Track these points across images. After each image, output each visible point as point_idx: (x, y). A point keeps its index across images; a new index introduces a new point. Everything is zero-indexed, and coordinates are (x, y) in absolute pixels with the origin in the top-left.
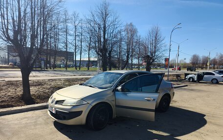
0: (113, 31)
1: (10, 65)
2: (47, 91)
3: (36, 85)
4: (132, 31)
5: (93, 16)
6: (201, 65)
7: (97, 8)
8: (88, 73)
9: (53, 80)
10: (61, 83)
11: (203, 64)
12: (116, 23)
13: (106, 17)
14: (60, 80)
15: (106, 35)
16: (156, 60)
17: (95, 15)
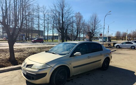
0: (68, 16)
1: (4, 39)
2: (26, 55)
3: (19, 52)
4: (80, 17)
5: (55, 7)
6: (121, 38)
7: (57, 2)
8: (52, 43)
9: (30, 48)
10: (35, 50)
11: (123, 37)
12: (70, 11)
13: (63, 7)
14: (34, 48)
15: (64, 19)
16: (95, 35)
17: (56, 6)
